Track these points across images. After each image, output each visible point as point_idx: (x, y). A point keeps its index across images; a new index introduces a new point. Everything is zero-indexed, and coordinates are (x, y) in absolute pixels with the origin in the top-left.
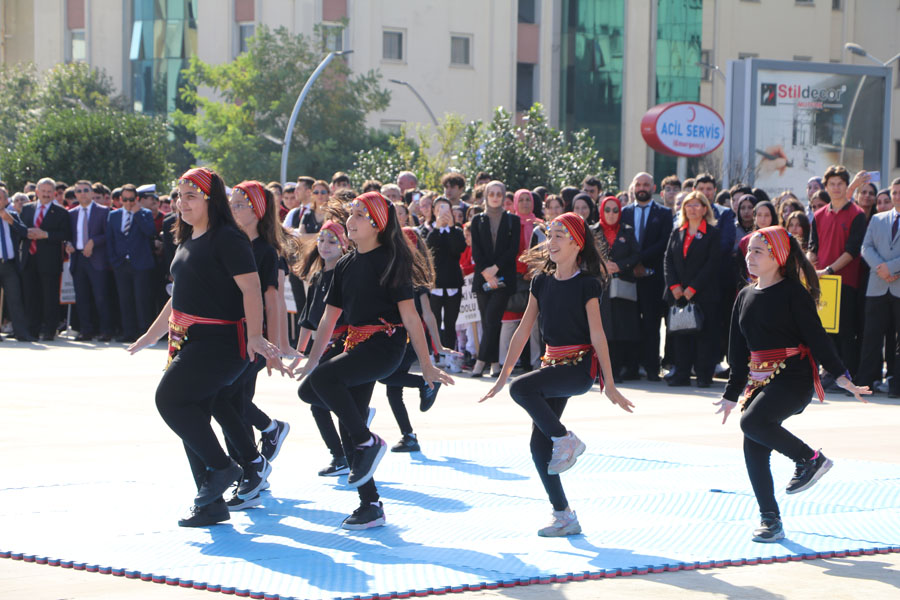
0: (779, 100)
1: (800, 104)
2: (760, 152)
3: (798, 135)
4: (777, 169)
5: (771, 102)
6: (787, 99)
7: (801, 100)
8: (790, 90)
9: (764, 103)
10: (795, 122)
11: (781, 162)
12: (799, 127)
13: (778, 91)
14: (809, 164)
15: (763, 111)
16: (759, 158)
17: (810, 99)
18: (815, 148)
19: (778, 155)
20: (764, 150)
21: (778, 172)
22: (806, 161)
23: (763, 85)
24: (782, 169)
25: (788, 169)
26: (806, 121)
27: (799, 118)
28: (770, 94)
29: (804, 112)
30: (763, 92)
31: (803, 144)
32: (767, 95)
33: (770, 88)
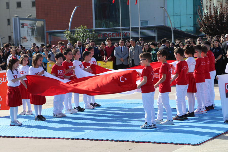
0: (24, 26)
1: (28, 27)
2: (22, 38)
3: (29, 34)
4: (25, 41)
5: (23, 27)
6: (26, 26)
7: (29, 26)
8: (26, 24)
9: (22, 27)
10: (28, 31)
11: (26, 40)
12: (29, 32)
13: (24, 25)
14: (31, 40)
15: (21, 29)
16: (21, 39)
17: (30, 26)
18: (32, 37)
19: (25, 38)
20: (22, 37)
21: (25, 42)
22: (31, 39)
23: (21, 23)
24: (26, 41)
25: (27, 41)
26: (30, 31)
27: (28, 30)
28: (23, 25)
29: (29, 29)
30: (21, 25)
31: (30, 36)
32: (22, 25)
33: (22, 24)
